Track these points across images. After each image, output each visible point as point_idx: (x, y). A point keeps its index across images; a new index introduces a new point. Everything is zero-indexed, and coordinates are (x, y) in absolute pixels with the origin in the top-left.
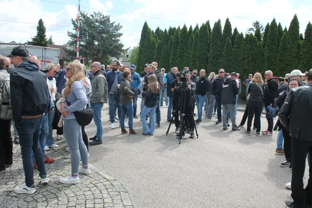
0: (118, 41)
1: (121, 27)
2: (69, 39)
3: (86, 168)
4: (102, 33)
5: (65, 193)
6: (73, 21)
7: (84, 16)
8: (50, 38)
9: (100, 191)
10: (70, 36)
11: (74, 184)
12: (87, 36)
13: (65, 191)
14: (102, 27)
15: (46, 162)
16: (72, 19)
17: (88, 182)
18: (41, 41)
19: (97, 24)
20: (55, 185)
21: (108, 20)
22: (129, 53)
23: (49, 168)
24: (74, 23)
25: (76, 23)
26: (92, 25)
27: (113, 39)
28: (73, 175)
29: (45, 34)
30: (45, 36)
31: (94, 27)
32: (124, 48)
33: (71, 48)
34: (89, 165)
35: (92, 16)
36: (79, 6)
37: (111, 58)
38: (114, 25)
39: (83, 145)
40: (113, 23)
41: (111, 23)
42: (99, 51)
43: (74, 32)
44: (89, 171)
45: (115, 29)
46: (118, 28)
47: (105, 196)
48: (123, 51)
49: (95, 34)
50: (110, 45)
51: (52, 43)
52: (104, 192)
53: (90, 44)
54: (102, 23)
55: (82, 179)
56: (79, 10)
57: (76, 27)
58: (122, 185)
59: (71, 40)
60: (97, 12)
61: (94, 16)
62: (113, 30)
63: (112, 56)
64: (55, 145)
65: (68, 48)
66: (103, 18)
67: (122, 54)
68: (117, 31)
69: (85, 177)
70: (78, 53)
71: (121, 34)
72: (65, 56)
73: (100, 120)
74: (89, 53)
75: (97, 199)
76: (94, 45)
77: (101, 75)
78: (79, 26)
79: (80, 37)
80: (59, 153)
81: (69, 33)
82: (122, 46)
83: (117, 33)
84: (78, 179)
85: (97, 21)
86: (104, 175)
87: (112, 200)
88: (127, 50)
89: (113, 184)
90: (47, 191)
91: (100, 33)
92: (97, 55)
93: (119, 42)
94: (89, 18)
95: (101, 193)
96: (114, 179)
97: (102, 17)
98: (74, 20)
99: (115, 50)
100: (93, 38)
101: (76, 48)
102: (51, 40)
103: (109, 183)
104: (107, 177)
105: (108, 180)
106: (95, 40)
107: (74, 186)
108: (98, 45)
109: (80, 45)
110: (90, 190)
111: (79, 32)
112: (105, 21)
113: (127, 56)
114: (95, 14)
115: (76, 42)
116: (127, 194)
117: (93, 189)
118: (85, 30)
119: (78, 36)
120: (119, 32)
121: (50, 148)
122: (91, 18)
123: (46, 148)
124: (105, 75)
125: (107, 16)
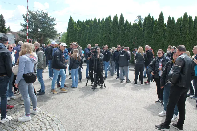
0: (53, 28)
1: (55, 19)
2: (22, 28)
3: (35, 110)
4: (43, 23)
5: (21, 127)
6: (23, 16)
7: (31, 13)
8: (8, 27)
9: (45, 124)
10: (22, 26)
11: (28, 121)
12: (33, 25)
13: (22, 126)
14: (43, 20)
15: (8, 108)
16: (23, 15)
17: (37, 119)
18: (2, 29)
19: (40, 18)
20: (15, 123)
21: (47, 15)
22: (61, 36)
23: (10, 112)
24: (24, 17)
25: (26, 17)
26: (37, 18)
27: (50, 27)
28: (26, 115)
29: (5, 24)
30: (5, 26)
31: (38, 20)
32: (57, 33)
33: (23, 34)
34: (37, 108)
35: (36, 12)
36: (28, 6)
37: (50, 39)
38: (51, 18)
39: (34, 95)
40: (50, 17)
41: (48, 17)
42: (41, 35)
43: (25, 23)
44: (37, 112)
45: (51, 21)
46: (53, 20)
47: (48, 127)
48: (57, 35)
49: (39, 24)
50: (49, 31)
51: (10, 30)
52: (47, 124)
53: (35, 31)
54: (42, 17)
55: (33, 118)
56: (28, 9)
57: (26, 20)
58: (59, 120)
59: (23, 28)
60: (39, 10)
61: (38, 12)
62: (50, 21)
63: (50, 38)
64: (14, 97)
65: (21, 33)
66: (44, 14)
67: (56, 37)
68: (53, 22)
69: (35, 116)
70: (28, 37)
71: (55, 24)
72: (19, 39)
73: (42, 79)
74: (35, 37)
75: (43, 129)
76: (38, 31)
78: (28, 19)
79: (29, 26)
80: (17, 102)
81: (21, 23)
82: (56, 31)
83: (52, 24)
84: (30, 117)
85: (39, 16)
86: (47, 114)
87: (53, 129)
88: (59, 34)
89: (53, 119)
90: (10, 127)
91: (42, 23)
92: (40, 37)
93: (54, 29)
94: (34, 14)
95: (45, 125)
96: (53, 116)
97: (43, 13)
98: (25, 15)
99: (52, 34)
100: (37, 27)
101: (26, 33)
102: (9, 28)
103: (51, 119)
104: (49, 115)
105: (50, 117)
106: (38, 28)
107: (28, 122)
108: (41, 31)
109: (29, 31)
110: (38, 124)
111: (28, 23)
112: (45, 16)
113: (60, 38)
114: (38, 11)
115: (26, 29)
116: (62, 125)
117: (40, 123)
118: (32, 22)
119: (28, 25)
120: (54, 23)
121: (10, 98)
122: (36, 14)
123: (8, 99)
125: (46, 13)
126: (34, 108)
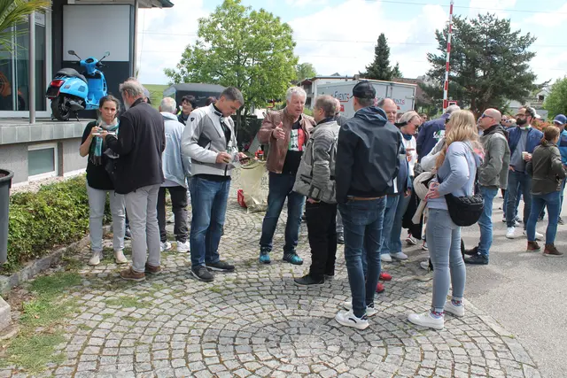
0: (523, 68)
1: (533, 40)
2: (430, 67)
3: (458, 303)
4: (494, 53)
5: (417, 342)
6: (437, 34)
7: (458, 22)
8: (395, 65)
9: (482, 352)
10: (431, 61)
11: (434, 330)
12: (462, 60)
13: (418, 339)
14: (492, 43)
16: (437, 31)
17: (459, 331)
18: (381, 71)
19: (484, 36)
20: (401, 325)
21: (507, 28)
22: (545, 92)
23: (391, 293)
24: (439, 38)
25: (444, 38)
26: (474, 40)
27: (515, 64)
28: (433, 312)
29: (389, 59)
30: (387, 63)
31: (477, 43)
32: (536, 82)
33: (434, 83)
35: (474, 22)
36: (452, 6)
37: (508, 101)
38: (519, 36)
39: (459, 259)
40: (517, 33)
41: (511, 33)
42: (485, 88)
43: (439, 54)
44: (461, 310)
45: (519, 45)
46: (525, 42)
47: (492, 363)
48: (535, 88)
49: (479, 56)
50: (509, 77)
51: (398, 75)
52: (490, 355)
53: (467, 75)
54: (493, 34)
55: (448, 324)
56: (451, 13)
57: (444, 45)
58: (527, 351)
59: (433, 69)
60: (484, 14)
61: (478, 22)
62: (514, 46)
63: (511, 98)
64: (401, 255)
65: (427, 84)
66: (497, 24)
67: (531, 93)
68: (524, 48)
69: (455, 321)
70: (446, 92)
71: (533, 55)
72: (421, 97)
73: (489, 219)
74: (466, 93)
75: (475, 365)
76: (475, 76)
77: (498, 135)
78: (449, 41)
79: (451, 63)
80: (410, 270)
81: (430, 55)
82: (532, 77)
83: (523, 53)
84: (441, 321)
85: (482, 33)
86: (489, 324)
87: (506, 375)
88: (541, 86)
89: (510, 345)
90: (387, 331)
91: (489, 54)
92: (480, 95)
93: (527, 71)
94: (469, 26)
95: (483, 356)
96: (509, 334)
97: (493, 22)
98: (441, 31)
99: (519, 87)
100: (475, 64)
101: (442, 83)
102: (396, 69)
103: (500, 341)
104: (497, 329)
105: (497, 335)
106: (477, 67)
107: (434, 333)
108: (485, 77)
109: (450, 78)
110: (462, 347)
111: (448, 54)
112: (500, 30)
113: (542, 98)
114: (481, 18)
115: (441, 72)
116: (537, 372)
117: (467, 346)
118: (459, 49)
119: (448, 60)
120: (528, 50)
121: (392, 257)
122: (472, 25)
123: (386, 257)
124: (505, 134)
125: (504, 21)
126: (456, 299)
